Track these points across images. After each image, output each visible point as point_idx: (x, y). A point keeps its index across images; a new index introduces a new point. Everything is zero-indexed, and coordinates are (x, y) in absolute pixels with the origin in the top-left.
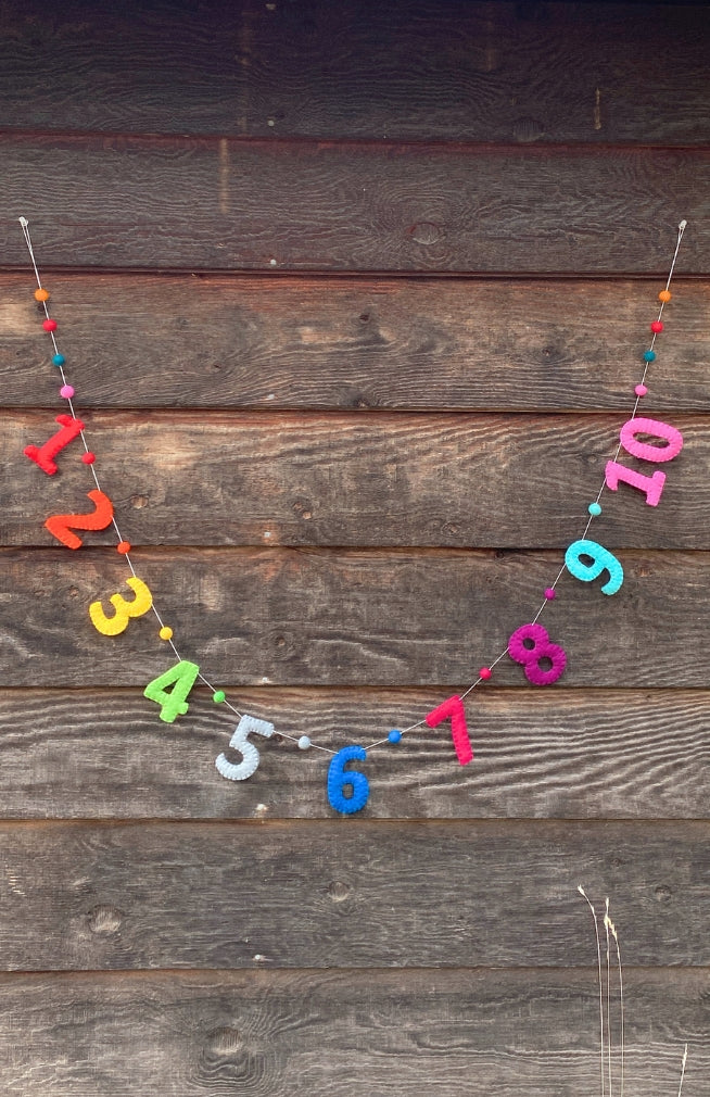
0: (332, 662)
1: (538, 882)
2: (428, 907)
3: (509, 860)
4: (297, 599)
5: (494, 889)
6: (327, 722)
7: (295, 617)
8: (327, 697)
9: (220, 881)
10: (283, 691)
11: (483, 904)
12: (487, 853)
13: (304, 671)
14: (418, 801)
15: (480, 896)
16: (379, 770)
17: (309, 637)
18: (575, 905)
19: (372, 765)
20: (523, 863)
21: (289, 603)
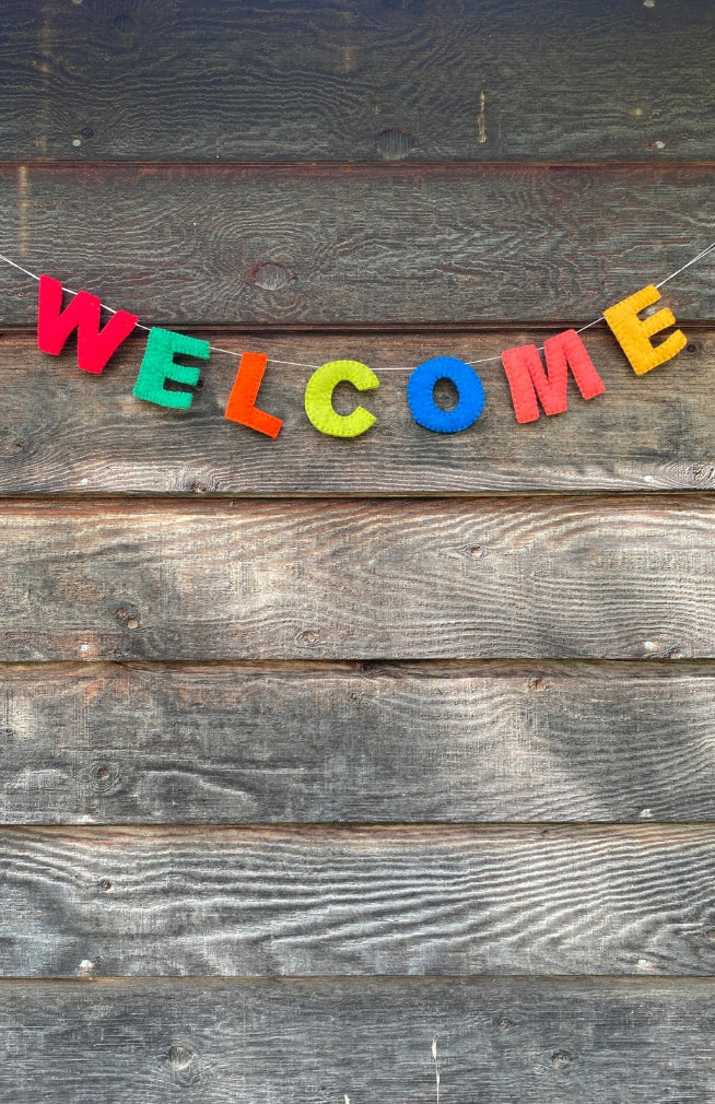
0: (166, 797)
1: (413, 1046)
2: (283, 1077)
3: (379, 1021)
4: (124, 723)
5: (362, 1055)
6: (162, 865)
7: (121, 744)
8: (163, 836)
9: (41, 1047)
10: (111, 829)
11: (349, 1072)
12: (353, 1013)
13: (132, 808)
14: (270, 957)
15: (346, 1063)
16: (224, 920)
17: (138, 768)
18: (459, 1072)
19: (216, 915)
20: (394, 1025)
21: (115, 727)
